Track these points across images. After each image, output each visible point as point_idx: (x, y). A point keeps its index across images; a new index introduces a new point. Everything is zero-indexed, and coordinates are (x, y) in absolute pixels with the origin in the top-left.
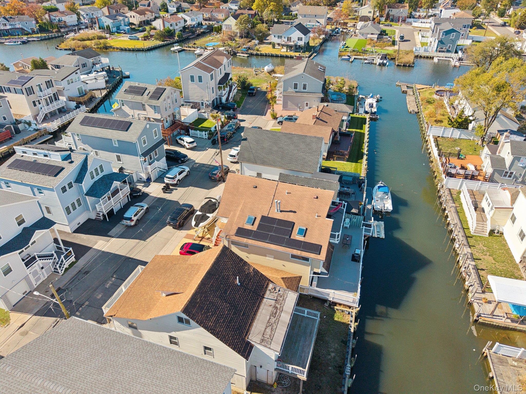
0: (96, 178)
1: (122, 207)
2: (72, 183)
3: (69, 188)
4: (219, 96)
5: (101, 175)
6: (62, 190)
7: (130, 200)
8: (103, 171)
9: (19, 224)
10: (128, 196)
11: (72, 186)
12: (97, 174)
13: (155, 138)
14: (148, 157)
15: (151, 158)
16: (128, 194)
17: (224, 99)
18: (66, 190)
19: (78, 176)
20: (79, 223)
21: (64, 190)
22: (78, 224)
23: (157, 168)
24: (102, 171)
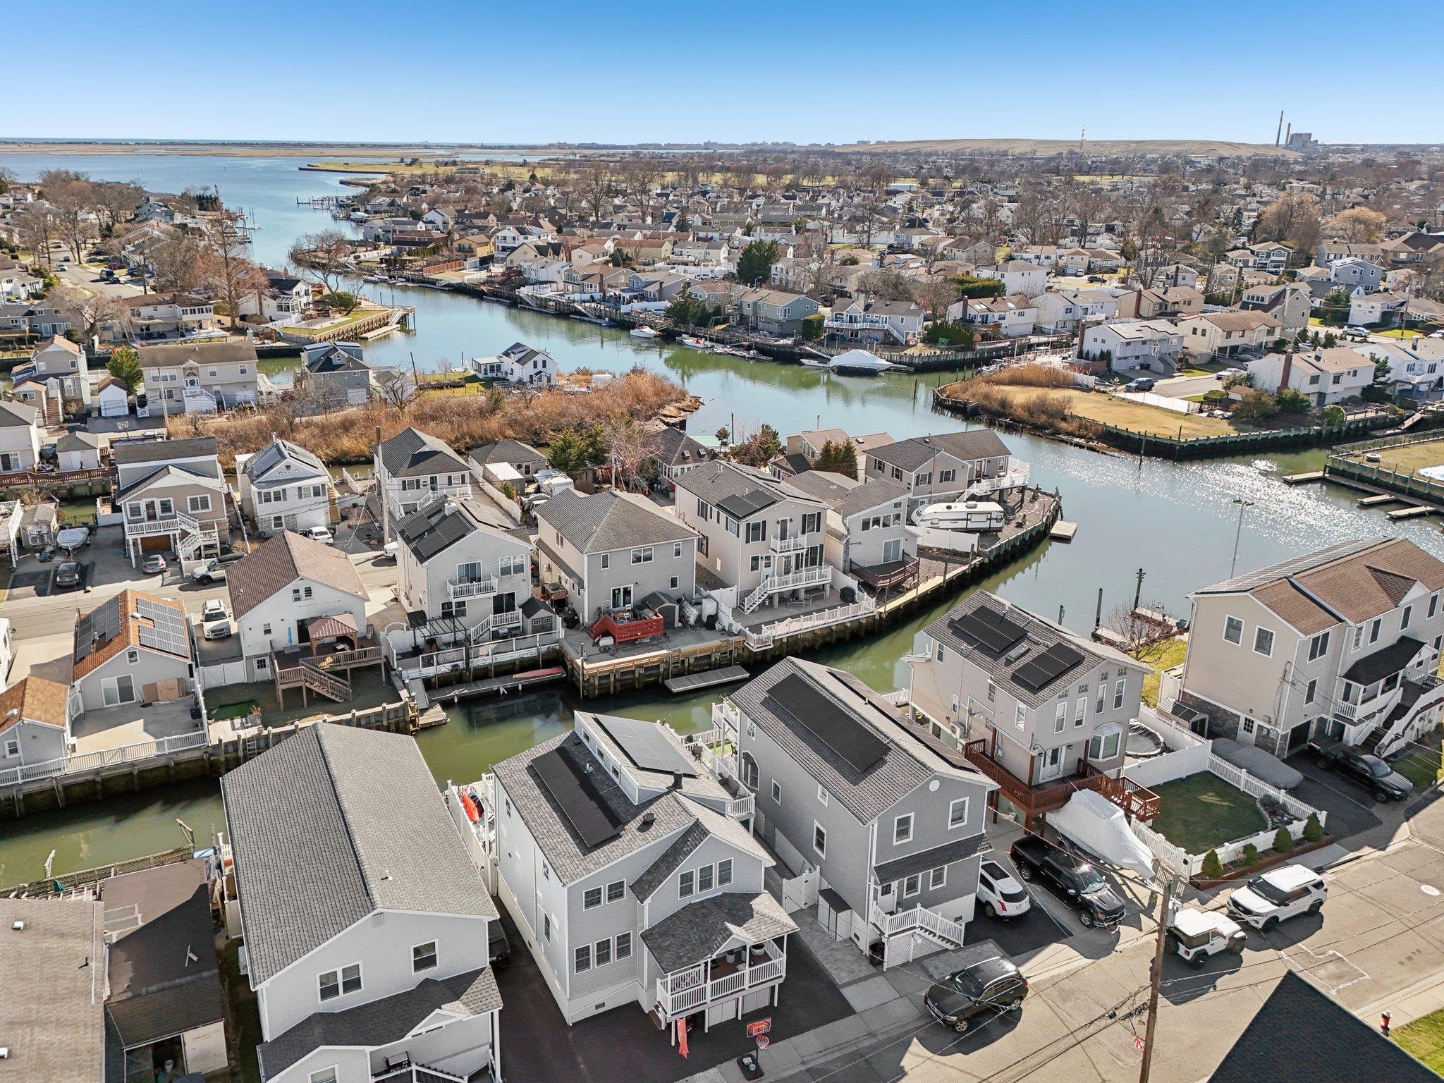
0: (698, 896)
1: (740, 1018)
2: (623, 887)
3: (610, 899)
4: (1336, 716)
5: (716, 890)
6: (586, 897)
7: (776, 1005)
8: (729, 880)
9: (419, 965)
10: (773, 988)
11: (621, 895)
12: (706, 884)
13: (950, 827)
14: (901, 885)
15: (912, 887)
16: (776, 983)
17: (1354, 735)
18: (598, 902)
19: (648, 872)
20: (603, 1005)
21: (593, 898)
22: (597, 1007)
23: (918, 931)
24: (725, 878)
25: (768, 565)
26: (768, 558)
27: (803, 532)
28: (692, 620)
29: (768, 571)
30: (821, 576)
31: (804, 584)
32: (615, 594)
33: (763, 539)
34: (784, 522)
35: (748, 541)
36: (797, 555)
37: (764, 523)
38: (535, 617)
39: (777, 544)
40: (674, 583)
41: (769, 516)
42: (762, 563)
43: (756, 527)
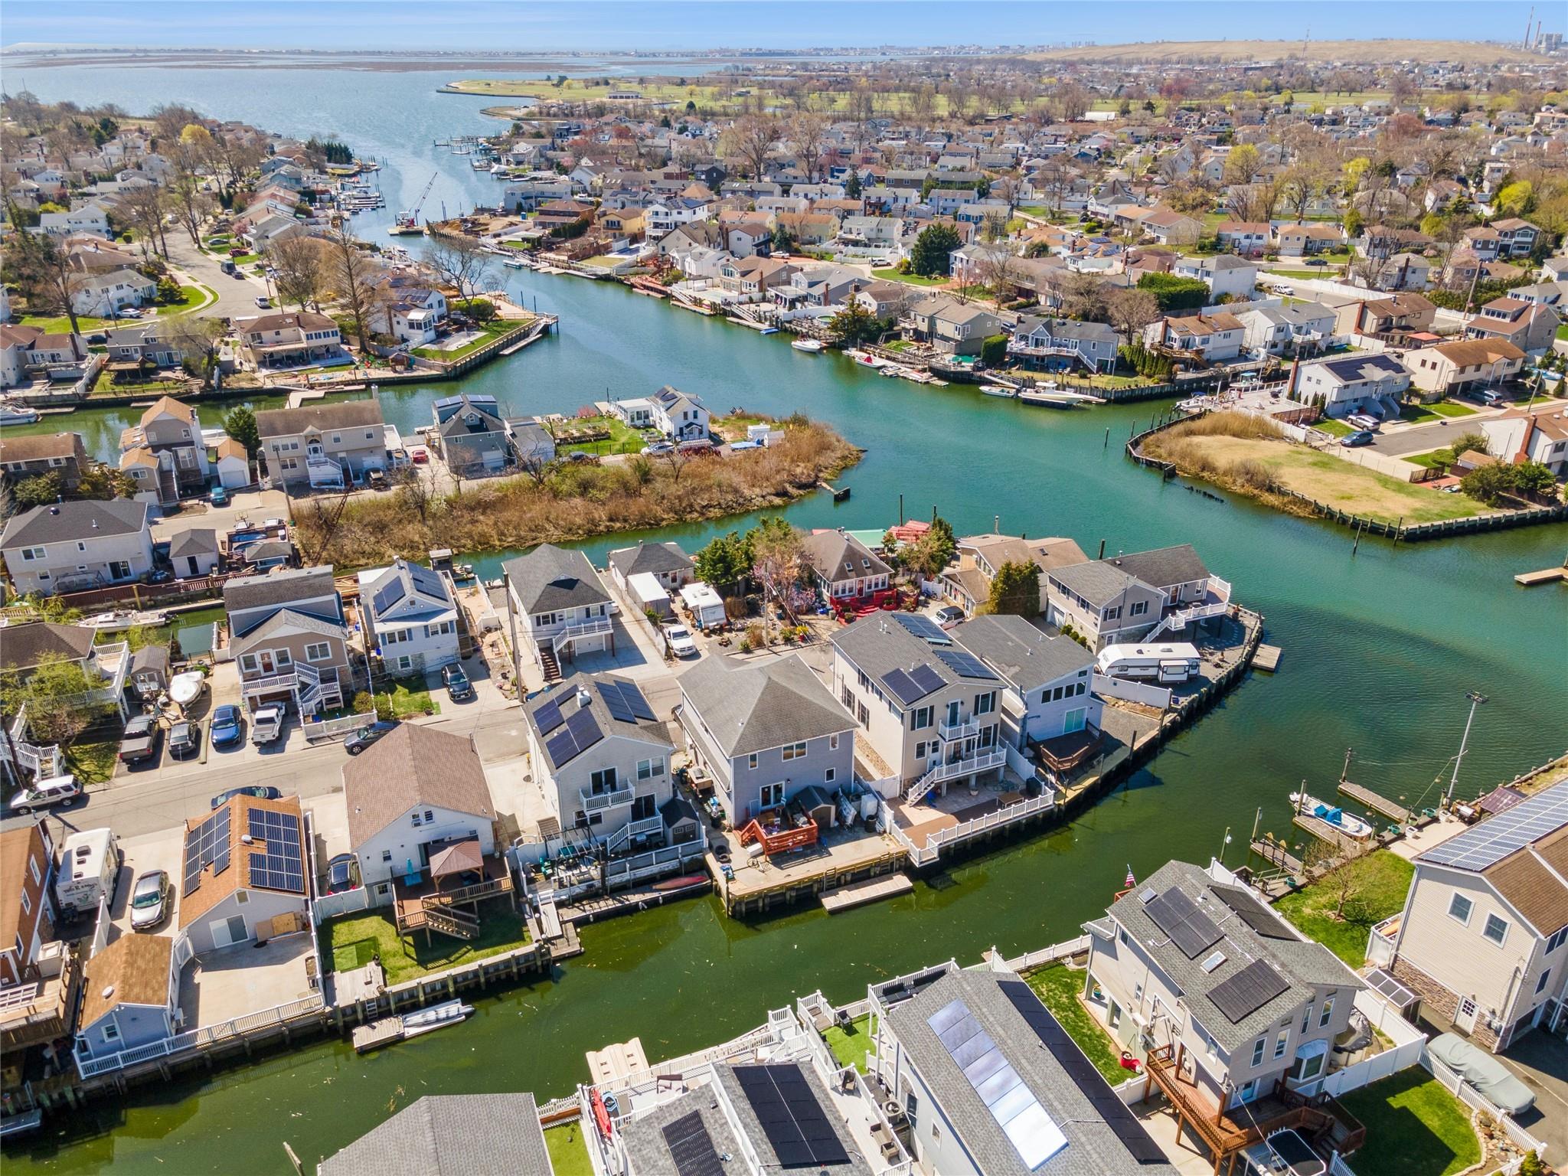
25: (935, 750)
26: (935, 744)
27: (976, 713)
28: (850, 820)
29: (936, 756)
30: (995, 759)
31: (976, 769)
32: (766, 793)
33: (931, 724)
34: (954, 706)
35: (913, 728)
36: (968, 742)
37: (932, 708)
38: (676, 825)
39: (947, 731)
40: (830, 774)
41: (937, 701)
42: (928, 750)
43: (923, 712)
